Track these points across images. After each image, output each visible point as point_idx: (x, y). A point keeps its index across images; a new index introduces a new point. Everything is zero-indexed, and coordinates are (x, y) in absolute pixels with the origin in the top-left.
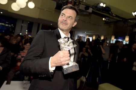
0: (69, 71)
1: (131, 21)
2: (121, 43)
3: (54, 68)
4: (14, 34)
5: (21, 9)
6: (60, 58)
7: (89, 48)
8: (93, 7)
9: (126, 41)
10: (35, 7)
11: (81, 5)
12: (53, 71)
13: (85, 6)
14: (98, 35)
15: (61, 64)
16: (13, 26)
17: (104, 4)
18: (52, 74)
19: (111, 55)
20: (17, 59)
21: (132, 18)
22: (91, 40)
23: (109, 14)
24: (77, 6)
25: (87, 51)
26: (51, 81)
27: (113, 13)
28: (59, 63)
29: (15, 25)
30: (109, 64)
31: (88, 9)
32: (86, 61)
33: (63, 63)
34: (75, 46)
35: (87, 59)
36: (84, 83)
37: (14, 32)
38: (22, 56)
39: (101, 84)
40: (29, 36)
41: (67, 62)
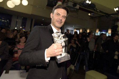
0: (62, 61)
1: (113, 16)
2: (104, 36)
3: (49, 59)
4: (10, 28)
5: (16, 6)
6: (55, 49)
7: (77, 40)
8: (80, 4)
9: (109, 33)
10: (28, 4)
11: (69, 2)
12: (48, 61)
13: (73, 3)
14: (85, 29)
15: (55, 55)
16: (9, 22)
17: (89, 1)
18: (48, 63)
19: (96, 46)
20: (14, 51)
21: (114, 13)
22: (78, 33)
23: (94, 10)
24: (66, 3)
25: (75, 43)
26: (46, 69)
27: (97, 9)
28: (53, 54)
29: (10, 21)
30: (94, 54)
31: (76, 6)
32: (75, 51)
33: (57, 54)
34: (67, 39)
35: (75, 50)
36: (73, 71)
37: (10, 27)
38: (18, 49)
39: (87, 71)
40: (23, 30)
41: (60, 53)
